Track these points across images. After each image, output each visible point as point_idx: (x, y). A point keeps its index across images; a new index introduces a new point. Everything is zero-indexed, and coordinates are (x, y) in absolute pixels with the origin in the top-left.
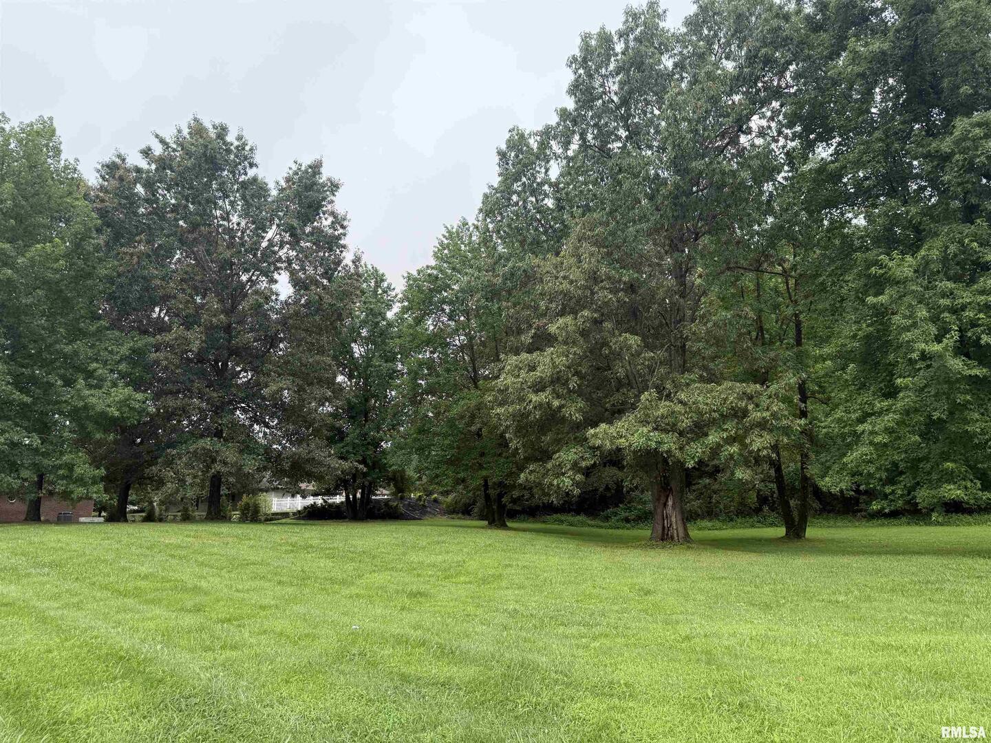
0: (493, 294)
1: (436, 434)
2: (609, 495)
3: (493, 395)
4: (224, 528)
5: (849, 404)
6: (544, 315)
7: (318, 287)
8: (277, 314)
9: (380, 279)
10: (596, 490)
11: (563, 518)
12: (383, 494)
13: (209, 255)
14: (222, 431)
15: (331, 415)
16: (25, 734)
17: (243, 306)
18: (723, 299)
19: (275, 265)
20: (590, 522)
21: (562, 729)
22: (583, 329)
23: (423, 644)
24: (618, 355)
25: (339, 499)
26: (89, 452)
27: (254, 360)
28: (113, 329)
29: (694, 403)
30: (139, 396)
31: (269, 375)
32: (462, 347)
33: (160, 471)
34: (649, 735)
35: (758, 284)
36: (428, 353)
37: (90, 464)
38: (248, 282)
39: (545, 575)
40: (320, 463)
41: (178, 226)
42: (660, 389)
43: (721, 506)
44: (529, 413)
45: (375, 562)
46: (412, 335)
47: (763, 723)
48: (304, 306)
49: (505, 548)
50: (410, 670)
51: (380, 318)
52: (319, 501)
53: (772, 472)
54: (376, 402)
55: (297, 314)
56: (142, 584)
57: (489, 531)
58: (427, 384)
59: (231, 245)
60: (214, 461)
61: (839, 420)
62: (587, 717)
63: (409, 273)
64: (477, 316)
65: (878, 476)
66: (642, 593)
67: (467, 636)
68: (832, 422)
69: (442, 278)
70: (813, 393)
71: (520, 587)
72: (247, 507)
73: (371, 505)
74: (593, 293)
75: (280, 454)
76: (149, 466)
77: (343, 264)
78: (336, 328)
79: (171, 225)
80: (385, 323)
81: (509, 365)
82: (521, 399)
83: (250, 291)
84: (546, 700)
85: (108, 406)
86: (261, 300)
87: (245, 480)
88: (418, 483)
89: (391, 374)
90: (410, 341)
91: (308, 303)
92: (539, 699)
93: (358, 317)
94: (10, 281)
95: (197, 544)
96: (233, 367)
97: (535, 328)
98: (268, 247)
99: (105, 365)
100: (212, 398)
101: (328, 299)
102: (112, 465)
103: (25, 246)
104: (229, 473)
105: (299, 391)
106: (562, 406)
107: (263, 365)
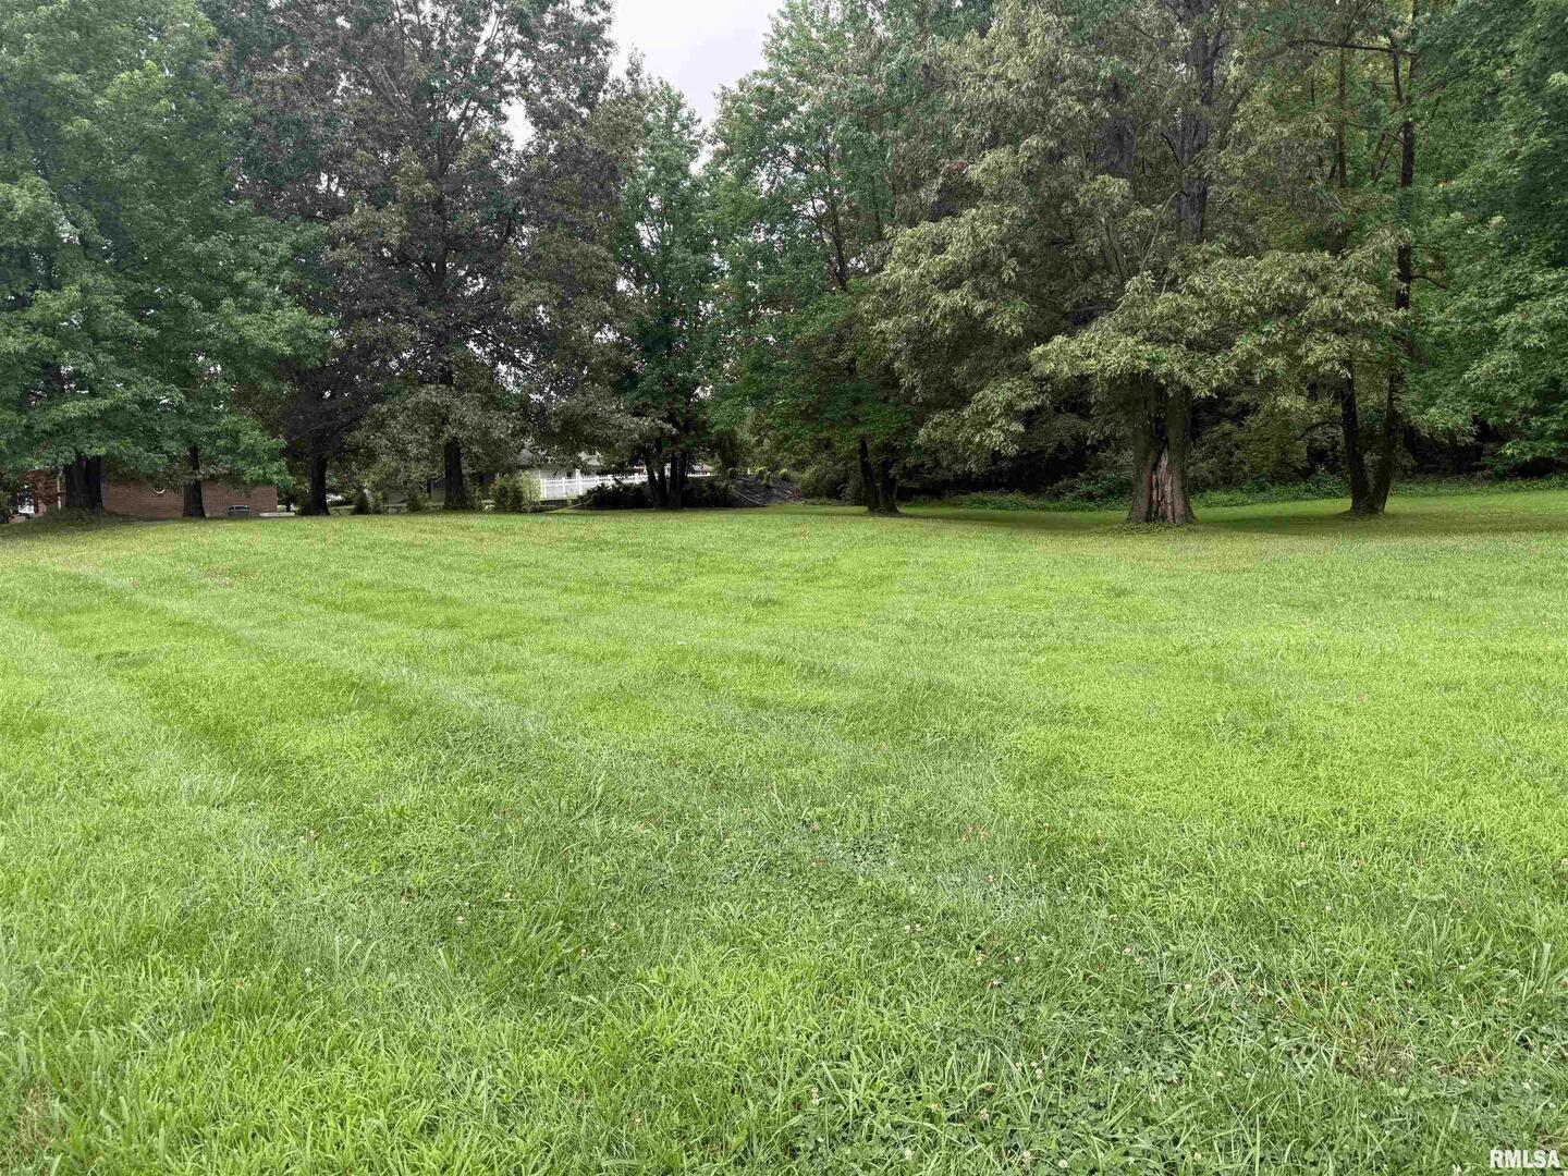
0: (870, 114)
1: (781, 371)
2: (1063, 457)
3: (874, 301)
4: (474, 520)
5: (1487, 282)
6: (960, 150)
7: (574, 122)
8: (512, 176)
9: (675, 105)
10: (1042, 451)
11: (986, 498)
12: (703, 470)
13: (393, 77)
14: (451, 373)
15: (613, 345)
16: (241, 775)
17: (460, 163)
18: (1277, 106)
19: (500, 87)
20: (1029, 502)
21: (992, 764)
22: (1029, 171)
23: (782, 662)
24: (1089, 216)
25: (638, 479)
26: (259, 415)
27: (488, 258)
28: (260, 214)
29: (1215, 293)
30: (318, 321)
31: (510, 279)
32: (819, 220)
33: (368, 437)
34: (1124, 771)
35: (1343, 74)
36: (762, 234)
37: (262, 431)
38: (460, 121)
39: (960, 574)
40: (605, 423)
41: (335, 27)
42: (1159, 271)
43: (1246, 469)
44: (934, 328)
45: (701, 560)
46: (733, 201)
47: (1301, 755)
48: (553, 157)
49: (897, 540)
50: (768, 694)
51: (679, 175)
52: (609, 481)
53: (1339, 410)
54: (682, 323)
55: (543, 172)
56: (368, 595)
57: (871, 519)
58: (763, 288)
59: (426, 56)
60: (445, 421)
61: (1466, 311)
62: (1030, 749)
63: (724, 88)
64: (843, 160)
65: (1521, 404)
66: (1112, 594)
67: (845, 653)
68: (1452, 314)
69: (781, 93)
70: (1424, 268)
71: (921, 591)
72: (503, 492)
73: (687, 487)
74: (1048, 104)
75: (542, 408)
76: (349, 431)
77: (611, 77)
78: (609, 195)
79: (324, 26)
80: (688, 184)
81: (900, 245)
82: (921, 304)
83: (466, 137)
84: (967, 728)
85: (274, 339)
86: (486, 152)
87: (495, 450)
88: (757, 450)
89: (705, 274)
90: (731, 214)
91: (560, 150)
92: (956, 727)
93: (643, 175)
94: (89, 139)
95: (437, 540)
96: (455, 269)
97: (944, 175)
98: (486, 56)
99: (259, 273)
100: (428, 321)
101: (591, 143)
102: (294, 431)
103: (102, 78)
104: (471, 440)
105: (561, 306)
106: (988, 313)
107: (500, 264)
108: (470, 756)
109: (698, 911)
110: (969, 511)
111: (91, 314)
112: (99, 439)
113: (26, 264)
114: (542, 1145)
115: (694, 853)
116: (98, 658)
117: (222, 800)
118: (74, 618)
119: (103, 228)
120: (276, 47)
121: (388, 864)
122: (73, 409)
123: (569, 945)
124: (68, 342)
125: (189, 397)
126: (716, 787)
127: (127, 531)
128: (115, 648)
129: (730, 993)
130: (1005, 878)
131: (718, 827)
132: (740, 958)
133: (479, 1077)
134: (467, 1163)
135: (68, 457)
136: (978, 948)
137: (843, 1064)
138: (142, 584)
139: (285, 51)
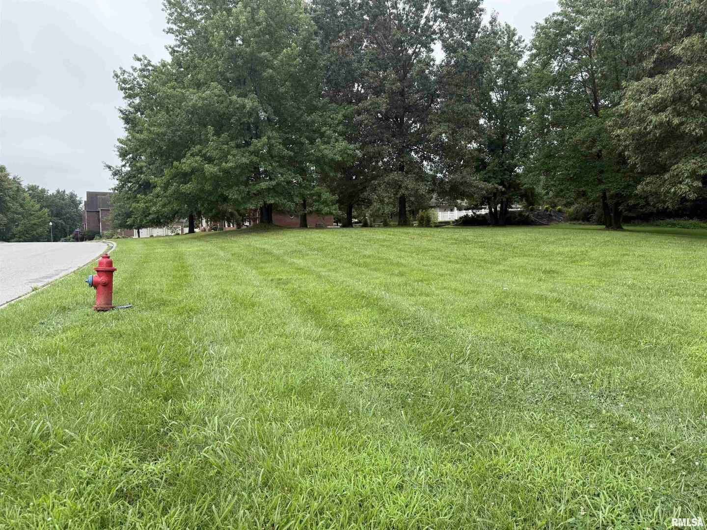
0: (615, 27)
1: (560, 157)
3: (613, 121)
4: (410, 230)
6: (668, 39)
7: (463, 49)
8: (434, 76)
9: (511, 34)
12: (517, 207)
13: (385, 38)
14: (403, 166)
15: (476, 150)
16: (322, 329)
17: (413, 73)
19: (431, 37)
21: (680, 362)
23: (559, 301)
25: (484, 212)
26: (328, 186)
27: (422, 113)
28: (332, 103)
30: (352, 146)
31: (431, 123)
32: (584, 82)
33: (369, 195)
36: (553, 92)
37: (329, 193)
38: (413, 54)
39: (660, 261)
40: (470, 185)
41: (363, 20)
44: (649, 133)
45: (515, 250)
46: (539, 77)
48: (453, 66)
49: (622, 243)
50: (552, 316)
51: (512, 68)
52: (470, 213)
54: (510, 137)
55: (449, 73)
56: (368, 260)
58: (553, 118)
59: (400, 27)
60: (400, 187)
62: (704, 356)
63: (537, 23)
64: (600, 51)
67: (593, 298)
69: (567, 22)
71: (637, 269)
72: (422, 218)
73: (508, 215)
75: (442, 180)
76: (362, 193)
77: (482, 26)
78: (478, 80)
79: (359, 20)
80: (516, 71)
81: (631, 90)
82: (641, 121)
83: (415, 61)
84: (665, 342)
85: (335, 154)
86: (424, 67)
87: (420, 198)
88: (545, 197)
89: (522, 113)
90: (538, 83)
91: (456, 63)
92: (659, 341)
93: (494, 69)
94: (271, 77)
95: (395, 239)
96: (407, 121)
97: (658, 53)
98: (425, 24)
99: (330, 127)
100: (396, 144)
101: (471, 57)
102: (341, 193)
103: (276, 53)
104: (410, 195)
105: (453, 133)
106: (682, 123)
107: (427, 117)
108: (411, 331)
109: (518, 414)
110: (666, 229)
111: (271, 147)
112: (272, 197)
113: (249, 128)
114: (449, 505)
115: (515, 387)
116: (272, 280)
117: (316, 339)
118: (263, 265)
119: (275, 113)
120: (340, 32)
121: (379, 372)
122: (264, 185)
123: (457, 420)
124: (263, 158)
125: (304, 180)
126: (525, 357)
127: (281, 232)
128: (277, 276)
129: (536, 454)
130: (689, 421)
131: (527, 376)
132: (540, 439)
133: (420, 470)
134: (417, 505)
135: (261, 204)
136: (672, 454)
137: (595, 498)
138: (286, 253)
139: (344, 33)
